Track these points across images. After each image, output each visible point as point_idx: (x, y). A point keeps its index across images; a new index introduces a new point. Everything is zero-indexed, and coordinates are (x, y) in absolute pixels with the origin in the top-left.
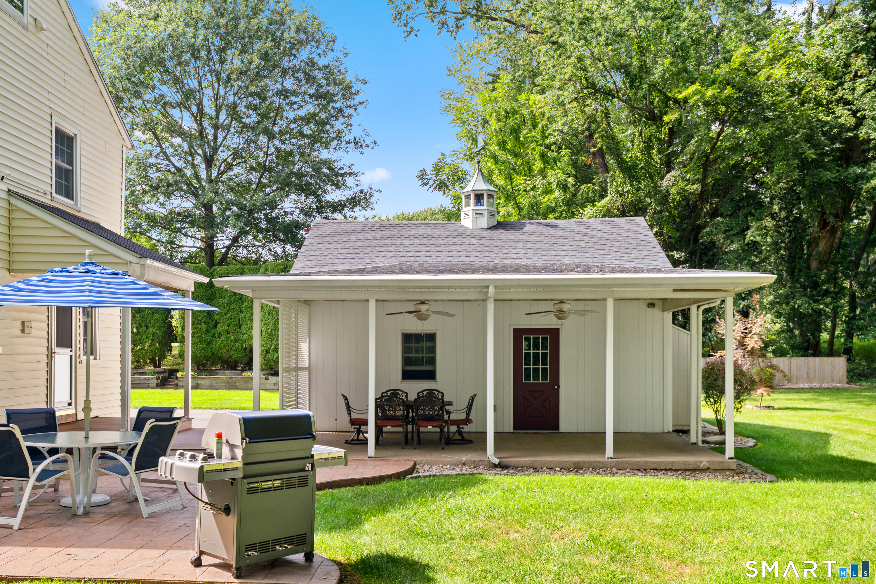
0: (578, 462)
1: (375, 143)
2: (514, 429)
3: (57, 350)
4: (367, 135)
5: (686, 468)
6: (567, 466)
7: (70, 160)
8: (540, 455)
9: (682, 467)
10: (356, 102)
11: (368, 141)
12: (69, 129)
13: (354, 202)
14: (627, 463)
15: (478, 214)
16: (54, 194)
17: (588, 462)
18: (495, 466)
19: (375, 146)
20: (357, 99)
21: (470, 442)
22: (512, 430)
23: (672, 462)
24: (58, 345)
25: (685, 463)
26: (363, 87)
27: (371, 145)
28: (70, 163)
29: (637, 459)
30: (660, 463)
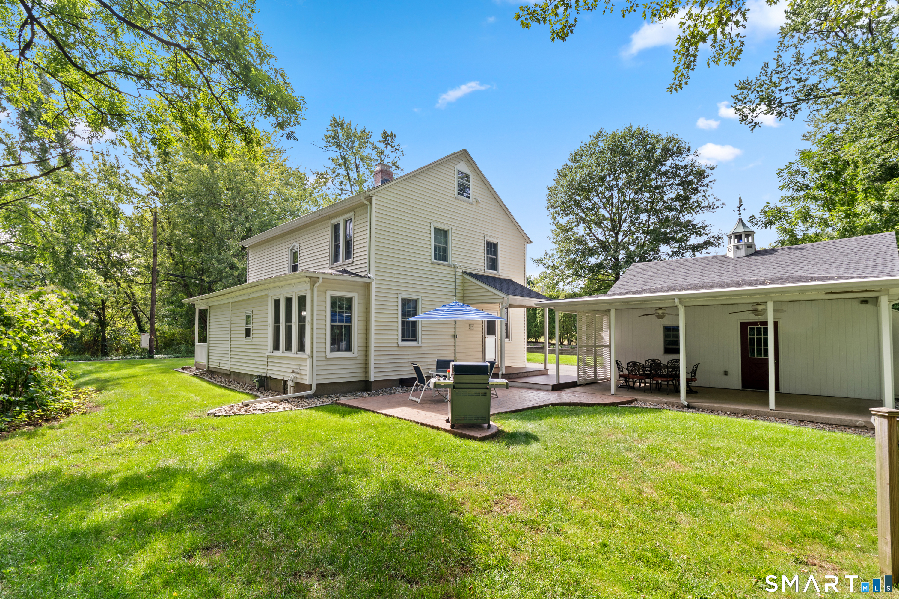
0: (746, 410)
1: (723, 204)
2: (743, 387)
3: (487, 336)
4: (717, 200)
5: (842, 424)
6: (737, 412)
7: (495, 254)
8: (727, 403)
9: (838, 423)
10: (707, 182)
11: (718, 204)
12: (494, 241)
13: (708, 243)
14: (786, 414)
15: (737, 248)
16: (486, 270)
17: (754, 411)
18: (684, 406)
19: (724, 206)
20: (708, 180)
21: (696, 392)
22: (741, 388)
23: (828, 418)
24: (488, 334)
25: (841, 420)
26: (711, 171)
27: (720, 206)
28: (495, 255)
29: (796, 413)
30: (816, 417)
